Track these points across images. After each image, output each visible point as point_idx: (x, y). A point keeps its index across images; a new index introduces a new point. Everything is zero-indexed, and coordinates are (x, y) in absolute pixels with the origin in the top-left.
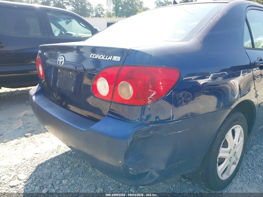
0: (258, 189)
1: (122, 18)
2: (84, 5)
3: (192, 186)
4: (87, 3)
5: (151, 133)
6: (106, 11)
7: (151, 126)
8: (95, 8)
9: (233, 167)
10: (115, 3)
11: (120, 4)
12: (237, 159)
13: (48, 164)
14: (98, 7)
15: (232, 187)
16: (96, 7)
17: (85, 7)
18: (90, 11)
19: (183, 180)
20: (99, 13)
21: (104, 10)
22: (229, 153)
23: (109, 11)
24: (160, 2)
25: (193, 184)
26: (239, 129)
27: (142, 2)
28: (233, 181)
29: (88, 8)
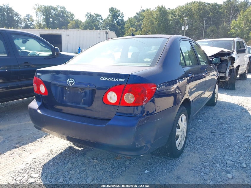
0: (198, 153)
1: (55, 30)
2: (11, 15)
3: (160, 159)
4: (14, 13)
5: (146, 121)
6: (36, 22)
7: (146, 117)
8: (24, 19)
9: (183, 142)
10: (45, 15)
11: (50, 16)
12: (184, 136)
13: (51, 163)
14: (27, 18)
15: (184, 155)
16: (24, 17)
17: (12, 17)
18: (19, 21)
19: (154, 156)
20: (28, 24)
21: (34, 21)
22: (181, 132)
23: (39, 22)
24: (90, 14)
25: (161, 157)
26: (184, 117)
27: (73, 15)
28: (184, 151)
29: (16, 18)
